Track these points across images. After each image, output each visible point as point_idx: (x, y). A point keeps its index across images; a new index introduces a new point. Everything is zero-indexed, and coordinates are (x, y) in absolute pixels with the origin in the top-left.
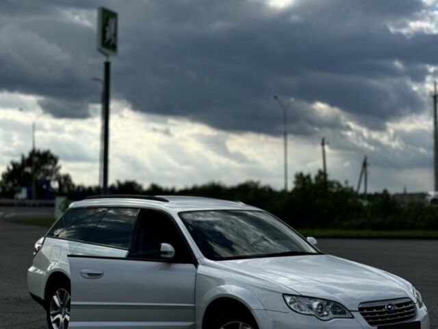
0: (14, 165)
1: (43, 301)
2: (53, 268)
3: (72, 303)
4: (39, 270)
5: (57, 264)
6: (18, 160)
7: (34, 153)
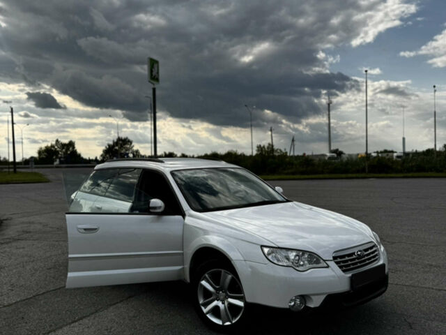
0: (109, 145)
6: (111, 143)
7: (119, 139)
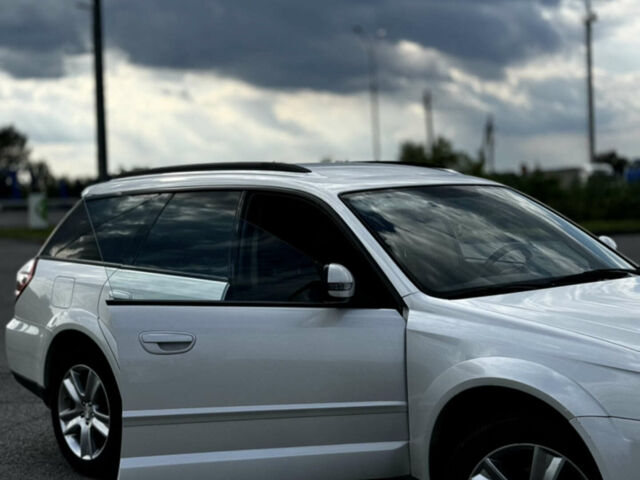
1: (41, 388)
2: (58, 323)
3: (125, 414)
4: (25, 326)
5: (66, 313)
